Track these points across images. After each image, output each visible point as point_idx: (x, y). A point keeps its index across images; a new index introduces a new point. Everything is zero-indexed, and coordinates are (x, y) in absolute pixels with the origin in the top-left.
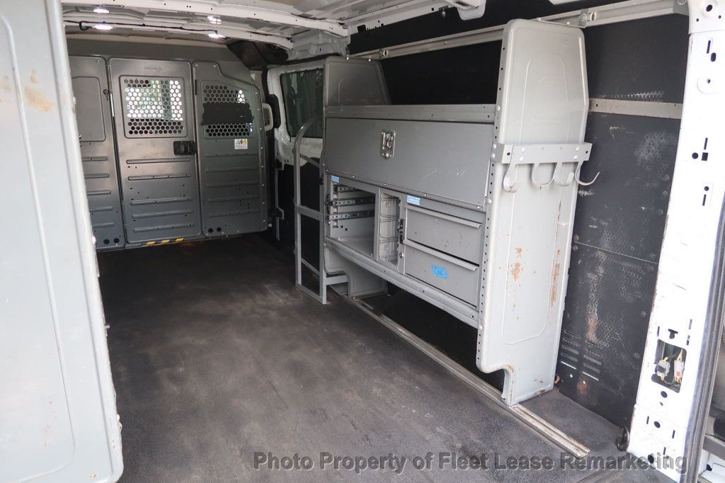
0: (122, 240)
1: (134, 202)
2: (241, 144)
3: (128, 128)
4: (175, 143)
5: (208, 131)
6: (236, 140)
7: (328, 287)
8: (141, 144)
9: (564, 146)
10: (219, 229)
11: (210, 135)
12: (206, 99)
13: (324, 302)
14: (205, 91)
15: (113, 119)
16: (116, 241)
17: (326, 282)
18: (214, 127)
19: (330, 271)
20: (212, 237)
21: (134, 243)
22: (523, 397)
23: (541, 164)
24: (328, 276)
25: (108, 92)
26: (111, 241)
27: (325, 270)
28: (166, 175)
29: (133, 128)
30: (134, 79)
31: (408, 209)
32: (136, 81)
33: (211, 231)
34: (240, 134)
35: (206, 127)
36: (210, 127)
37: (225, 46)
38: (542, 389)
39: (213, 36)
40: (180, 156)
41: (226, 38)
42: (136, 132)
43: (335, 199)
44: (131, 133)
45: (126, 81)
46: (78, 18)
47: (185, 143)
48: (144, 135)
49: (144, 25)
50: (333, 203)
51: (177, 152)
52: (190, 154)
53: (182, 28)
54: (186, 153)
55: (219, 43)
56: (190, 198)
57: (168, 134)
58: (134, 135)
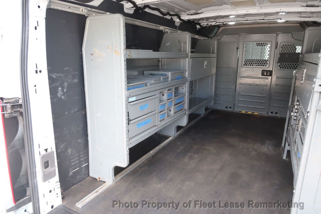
0: (232, 108)
1: (240, 94)
3: (243, 63)
4: (263, 71)
5: (280, 66)
6: (294, 71)
7: (288, 150)
8: (247, 70)
10: (276, 113)
11: (281, 68)
12: (281, 51)
13: (284, 158)
14: (282, 47)
16: (230, 108)
17: (287, 148)
18: (283, 64)
20: (271, 116)
21: (237, 110)
26: (228, 107)
28: (256, 84)
29: (245, 63)
33: (272, 113)
35: (279, 64)
36: (281, 64)
39: (279, 21)
40: (263, 77)
41: (287, 21)
42: (246, 65)
43: (297, 105)
44: (244, 65)
45: (246, 44)
46: (222, 20)
47: (267, 71)
48: (249, 66)
49: (247, 20)
50: (296, 107)
51: (263, 74)
52: (268, 76)
53: (263, 19)
54: (267, 75)
55: (294, 23)
56: (265, 96)
57: (260, 67)
58: (245, 66)
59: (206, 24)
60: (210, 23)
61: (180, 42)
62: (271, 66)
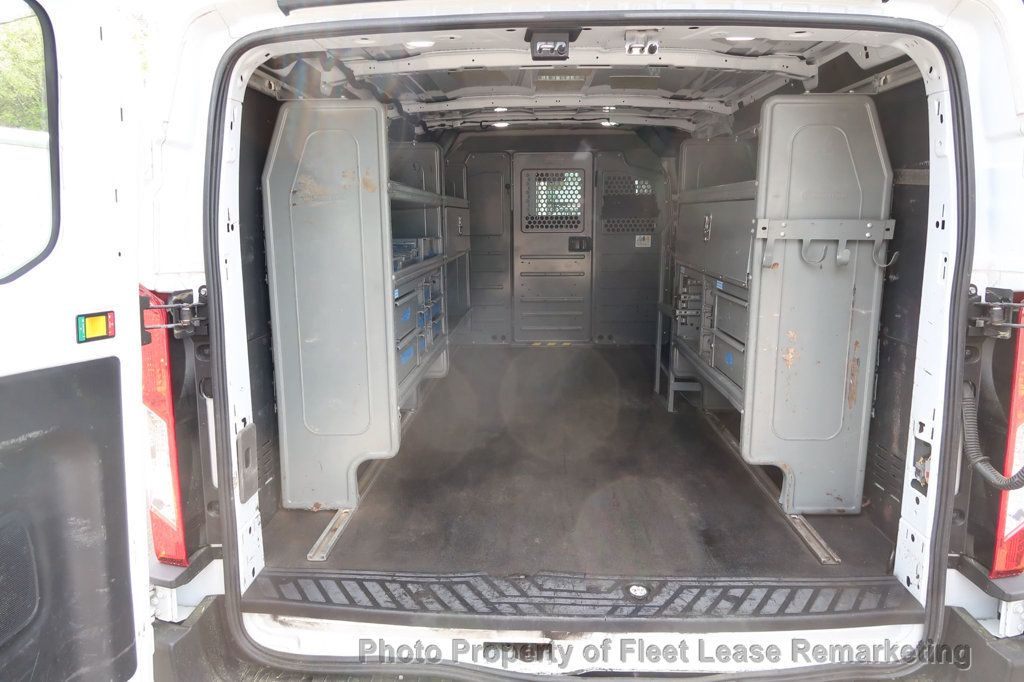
0: (509, 338)
1: (524, 299)
2: (643, 242)
3: (525, 223)
4: (571, 239)
5: (606, 226)
6: (637, 237)
7: (675, 392)
8: (536, 239)
9: (844, 221)
10: (610, 337)
11: (608, 230)
12: (606, 191)
13: (671, 409)
14: (606, 183)
15: (512, 213)
16: (503, 338)
17: (674, 386)
18: (614, 221)
19: (680, 375)
20: (602, 345)
21: (520, 342)
22: (809, 509)
23: (812, 241)
24: (677, 380)
25: (508, 187)
26: (498, 337)
27: (673, 373)
29: (530, 223)
30: (544, 172)
31: (719, 297)
32: (542, 175)
33: (601, 338)
34: (643, 230)
35: (605, 222)
36: (609, 222)
37: (633, 133)
38: (840, 508)
39: (605, 124)
40: (574, 253)
41: (620, 125)
42: (532, 227)
43: (684, 293)
44: (527, 227)
45: (528, 175)
46: (479, 118)
47: (581, 239)
48: (540, 230)
49: (537, 119)
50: (682, 297)
51: (572, 248)
52: (584, 250)
53: (573, 119)
54: (581, 250)
55: (627, 130)
56: (581, 298)
57: (564, 230)
58: (530, 230)
59: (439, 123)
60: (448, 123)
61: (418, 168)
62: (588, 228)
